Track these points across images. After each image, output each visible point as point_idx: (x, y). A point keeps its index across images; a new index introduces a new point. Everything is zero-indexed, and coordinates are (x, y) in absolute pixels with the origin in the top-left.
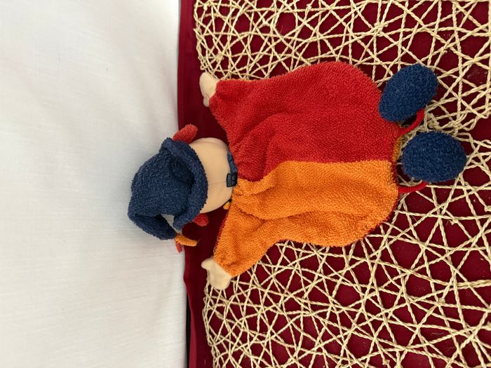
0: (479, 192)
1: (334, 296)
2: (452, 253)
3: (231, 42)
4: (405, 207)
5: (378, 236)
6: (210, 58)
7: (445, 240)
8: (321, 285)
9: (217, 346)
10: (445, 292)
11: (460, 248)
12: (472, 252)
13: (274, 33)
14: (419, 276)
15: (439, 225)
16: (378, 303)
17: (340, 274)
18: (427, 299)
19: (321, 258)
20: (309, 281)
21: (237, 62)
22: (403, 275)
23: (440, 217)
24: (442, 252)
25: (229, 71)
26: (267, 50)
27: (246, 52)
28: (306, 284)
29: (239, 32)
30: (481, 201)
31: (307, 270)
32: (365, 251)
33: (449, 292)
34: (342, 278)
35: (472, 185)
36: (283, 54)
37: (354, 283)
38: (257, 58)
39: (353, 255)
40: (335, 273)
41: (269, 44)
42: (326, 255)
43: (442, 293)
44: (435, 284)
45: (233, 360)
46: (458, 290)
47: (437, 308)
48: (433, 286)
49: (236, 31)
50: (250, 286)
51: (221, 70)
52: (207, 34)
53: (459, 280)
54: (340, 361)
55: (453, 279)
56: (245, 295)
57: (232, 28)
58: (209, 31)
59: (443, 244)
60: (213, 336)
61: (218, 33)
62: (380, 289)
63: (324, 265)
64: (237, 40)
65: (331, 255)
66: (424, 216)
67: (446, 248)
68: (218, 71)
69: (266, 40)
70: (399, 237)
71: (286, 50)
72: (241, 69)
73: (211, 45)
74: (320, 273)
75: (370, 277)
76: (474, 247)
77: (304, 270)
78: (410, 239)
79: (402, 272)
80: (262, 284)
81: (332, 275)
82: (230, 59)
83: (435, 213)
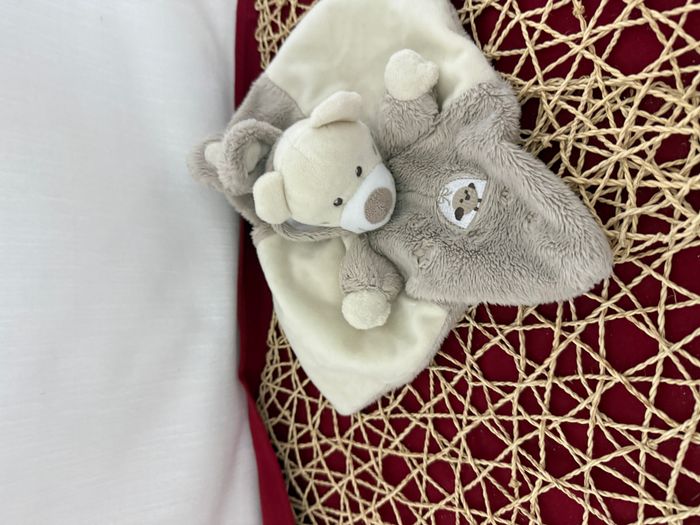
1: (476, 357)
5: (593, 297)
8: (463, 332)
10: (666, 435)
14: (633, 391)
16: (543, 399)
17: (501, 330)
18: (628, 431)
22: (605, 378)
32: (559, 313)
33: (673, 438)
34: (501, 336)
37: (517, 352)
40: (494, 325)
43: (658, 435)
44: (654, 415)
45: (295, 378)
46: (691, 445)
47: (638, 451)
48: (648, 417)
54: (447, 450)
55: (691, 423)
62: (556, 382)
66: (695, 300)
70: (629, 315)
75: (548, 355)
78: (647, 326)
79: (607, 373)
81: (487, 325)
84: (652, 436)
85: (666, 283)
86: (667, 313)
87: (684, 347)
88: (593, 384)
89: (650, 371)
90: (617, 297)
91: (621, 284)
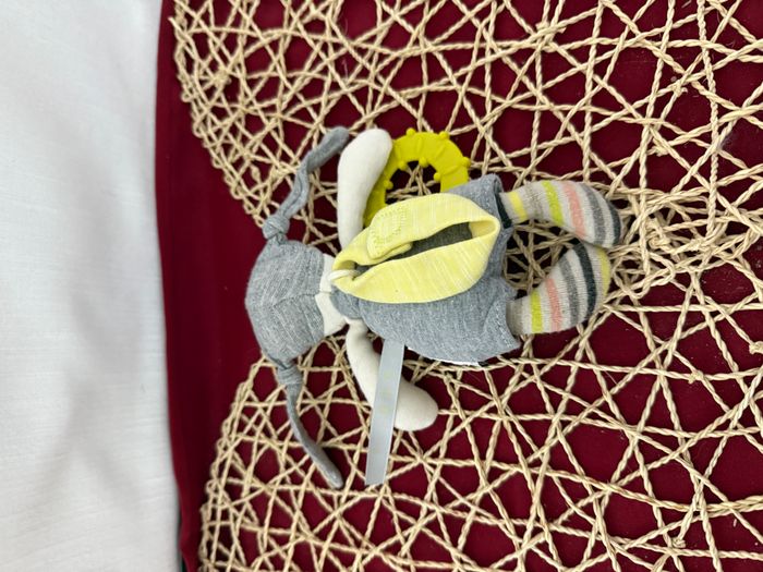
0: (735, 315)
1: (461, 546)
2: (691, 443)
3: (246, 47)
4: (591, 356)
5: (540, 417)
6: (203, 78)
7: (675, 418)
8: (434, 526)
10: (685, 524)
11: (707, 433)
12: (730, 440)
13: (334, 33)
14: (630, 495)
15: (661, 389)
16: (551, 556)
17: (471, 501)
18: (650, 542)
19: (431, 469)
20: (410, 520)
21: (258, 88)
22: (598, 495)
23: (661, 373)
24: (672, 443)
25: (240, 106)
26: (320, 67)
27: (275, 69)
28: (405, 526)
29: (263, 28)
30: (741, 333)
31: (404, 497)
32: (518, 451)
33: (692, 524)
34: (474, 509)
35: (719, 302)
36: (352, 78)
37: (499, 517)
38: (299, 84)
39: (496, 458)
40: (461, 500)
41: (323, 55)
42: (440, 463)
43: (679, 529)
44: (662, 509)
46: (711, 520)
47: (670, 560)
48: (658, 516)
49: (255, 27)
50: (292, 537)
51: (225, 104)
52: (198, 31)
53: (710, 498)
55: (698, 498)
56: (283, 556)
57: (248, 18)
58: (202, 23)
59: (671, 427)
61: (218, 29)
62: (554, 528)
63: (439, 486)
64: (258, 45)
65: (450, 462)
66: (631, 373)
67: (680, 434)
68: (219, 105)
69: (317, 48)
70: (583, 418)
71: (358, 69)
72: (266, 104)
73: (204, 52)
74: (432, 501)
75: (531, 503)
76: (736, 428)
77: (397, 496)
78: (605, 421)
79: (595, 490)
80: (317, 530)
81: (456, 504)
82: (243, 84)
83: (651, 365)
84: (674, 534)
85: (597, 369)
86: (615, 398)
87: (648, 423)
88: (589, 510)
89: (632, 465)
90: (562, 407)
91: (558, 391)
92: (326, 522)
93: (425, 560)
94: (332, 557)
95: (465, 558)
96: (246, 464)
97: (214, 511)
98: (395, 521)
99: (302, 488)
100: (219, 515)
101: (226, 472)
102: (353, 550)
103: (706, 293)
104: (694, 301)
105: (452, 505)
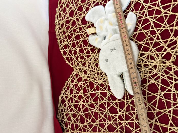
2: (157, 111)
4: (147, 88)
7: (157, 106)
8: (105, 103)
9: (61, 109)
10: (150, 123)
11: (161, 111)
15: (157, 99)
16: (124, 117)
19: (109, 94)
23: (159, 97)
24: (154, 110)
28: (100, 101)
30: (177, 97)
31: (102, 96)
32: (126, 98)
37: (117, 107)
40: (112, 101)
45: (65, 116)
46: (155, 125)
50: (79, 93)
53: (156, 121)
54: (103, 131)
55: (154, 120)
56: (77, 96)
59: (155, 107)
60: (61, 106)
62: (126, 113)
63: (109, 97)
66: (153, 94)
67: (156, 109)
75: (124, 108)
76: (167, 112)
83: (157, 95)
85: (147, 91)
86: (148, 97)
87: (151, 104)
88: (134, 113)
92: (86, 94)
93: (101, 108)
94: (85, 100)
95: (108, 111)
96: (76, 78)
97: (68, 83)
98: (99, 99)
99: (84, 86)
100: (68, 84)
101: (72, 77)
102: (89, 100)
103: (174, 87)
104: (171, 87)
105: (110, 101)
